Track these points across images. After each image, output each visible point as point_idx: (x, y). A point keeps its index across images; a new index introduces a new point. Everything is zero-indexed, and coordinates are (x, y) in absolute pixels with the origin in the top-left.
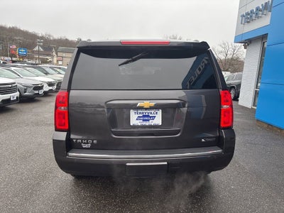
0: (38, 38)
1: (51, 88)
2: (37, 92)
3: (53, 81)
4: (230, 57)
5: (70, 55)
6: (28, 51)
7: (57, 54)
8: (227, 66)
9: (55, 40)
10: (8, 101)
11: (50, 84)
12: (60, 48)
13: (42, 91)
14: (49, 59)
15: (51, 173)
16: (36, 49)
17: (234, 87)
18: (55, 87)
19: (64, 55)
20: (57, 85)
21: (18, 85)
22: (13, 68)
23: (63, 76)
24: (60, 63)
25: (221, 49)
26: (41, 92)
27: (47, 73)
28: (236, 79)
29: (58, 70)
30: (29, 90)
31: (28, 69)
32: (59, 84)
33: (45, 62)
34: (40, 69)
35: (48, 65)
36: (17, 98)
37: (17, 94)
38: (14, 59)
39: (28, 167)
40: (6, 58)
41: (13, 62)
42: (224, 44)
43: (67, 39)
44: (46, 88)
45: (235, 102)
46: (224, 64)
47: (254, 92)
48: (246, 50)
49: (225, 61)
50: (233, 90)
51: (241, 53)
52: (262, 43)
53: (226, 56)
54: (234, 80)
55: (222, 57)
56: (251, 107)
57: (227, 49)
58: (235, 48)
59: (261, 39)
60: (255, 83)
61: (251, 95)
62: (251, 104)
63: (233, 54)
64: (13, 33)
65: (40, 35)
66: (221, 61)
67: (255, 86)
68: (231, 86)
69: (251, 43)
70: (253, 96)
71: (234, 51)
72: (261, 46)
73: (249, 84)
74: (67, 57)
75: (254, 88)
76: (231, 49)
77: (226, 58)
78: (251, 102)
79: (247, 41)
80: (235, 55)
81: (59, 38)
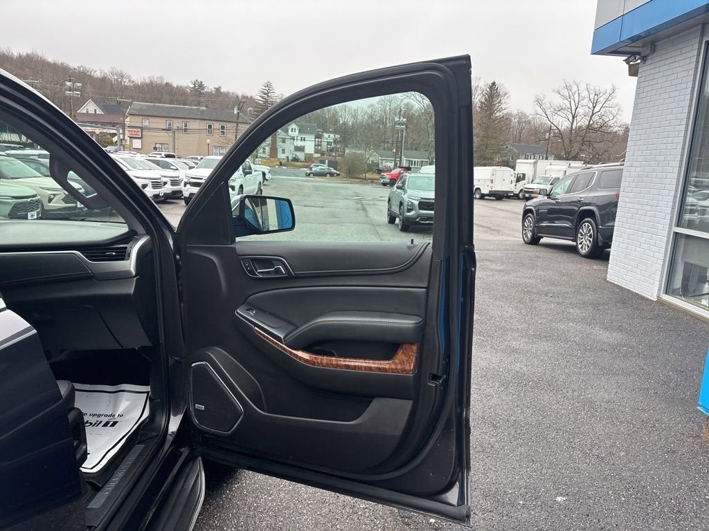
4: (582, 122)
5: (162, 123)
8: (576, 147)
16: (86, 109)
17: (590, 214)
19: (146, 123)
24: (137, 144)
25: (558, 101)
28: (598, 186)
42: (568, 88)
45: (595, 266)
46: (567, 141)
47: (668, 238)
48: (636, 78)
49: (571, 134)
50: (588, 222)
51: (613, 112)
52: (700, 43)
53: (573, 121)
54: (591, 190)
55: (563, 123)
56: (658, 297)
57: (577, 102)
58: (596, 97)
59: (700, 27)
60: (674, 203)
61: (655, 249)
62: (657, 284)
63: (593, 114)
64: (28, 70)
65: (98, 74)
66: (560, 134)
67: (672, 217)
68: (582, 210)
69: (653, 51)
70: (665, 256)
71: (594, 107)
72: (698, 55)
73: (649, 208)
74: (153, 129)
75: (671, 225)
76: (585, 102)
77: (572, 124)
78: (658, 278)
79: (639, 43)
80: (595, 118)
81: (148, 81)
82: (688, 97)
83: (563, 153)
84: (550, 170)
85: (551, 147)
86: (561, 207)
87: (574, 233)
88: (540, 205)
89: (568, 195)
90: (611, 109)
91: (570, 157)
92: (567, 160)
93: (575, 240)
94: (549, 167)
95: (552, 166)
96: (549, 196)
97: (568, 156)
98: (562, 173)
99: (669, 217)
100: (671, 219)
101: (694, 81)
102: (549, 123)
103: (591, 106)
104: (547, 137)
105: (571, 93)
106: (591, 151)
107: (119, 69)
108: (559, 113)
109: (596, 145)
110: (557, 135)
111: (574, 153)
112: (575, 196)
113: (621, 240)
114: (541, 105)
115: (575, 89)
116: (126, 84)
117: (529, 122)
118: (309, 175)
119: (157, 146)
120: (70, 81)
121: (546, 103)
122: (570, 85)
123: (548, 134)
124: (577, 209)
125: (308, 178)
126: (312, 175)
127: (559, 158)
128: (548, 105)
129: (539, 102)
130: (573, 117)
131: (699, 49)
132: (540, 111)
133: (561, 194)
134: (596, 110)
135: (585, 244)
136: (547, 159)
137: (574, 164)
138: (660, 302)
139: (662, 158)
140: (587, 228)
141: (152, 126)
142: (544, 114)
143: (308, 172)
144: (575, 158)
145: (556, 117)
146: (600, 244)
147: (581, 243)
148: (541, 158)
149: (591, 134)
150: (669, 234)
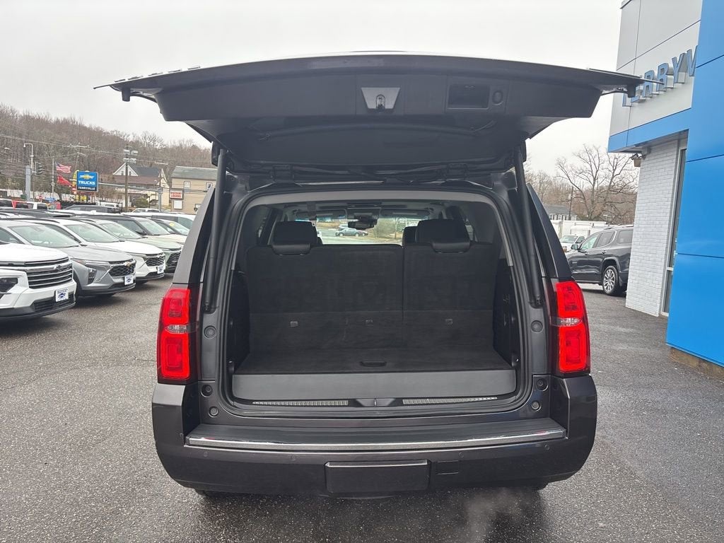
0: (126, 144)
1: (153, 269)
2: (118, 280)
3: (158, 251)
4: (603, 182)
5: (202, 185)
6: (99, 177)
7: (170, 183)
8: (598, 207)
9: (165, 150)
10: (49, 304)
11: (152, 260)
12: (179, 169)
13: (132, 277)
14: (151, 194)
15: (146, 484)
16: (121, 171)
17: (612, 262)
18: (164, 266)
19: (187, 185)
20: (169, 262)
21: (75, 264)
22: (62, 223)
23: (183, 239)
24: (178, 204)
25: (579, 164)
26: (129, 280)
27: (144, 233)
28: (617, 242)
29: (172, 224)
30: (100, 275)
31: (98, 222)
32: (173, 259)
33: (140, 203)
34: (127, 221)
35: (146, 212)
36: (71, 295)
37: (71, 286)
38: (66, 197)
39: (93, 471)
40: (47, 196)
41: (65, 205)
42: (588, 152)
43: (194, 147)
44: (142, 270)
45: (617, 300)
46: (589, 202)
47: (664, 274)
48: (639, 168)
49: (593, 195)
50: (611, 269)
51: (633, 174)
52: (678, 151)
53: (594, 183)
54: (613, 244)
55: (584, 184)
56: (659, 314)
57: (597, 165)
58: (616, 160)
59: (677, 141)
60: (666, 251)
61: (656, 282)
62: (658, 305)
63: (613, 176)
64: (65, 134)
65: (131, 139)
66: (582, 194)
67: (665, 261)
68: (607, 260)
69: (650, 153)
70: (663, 287)
71: (614, 170)
72: (677, 160)
73: (650, 255)
74: (194, 191)
75: (665, 266)
76: (605, 165)
77: (594, 186)
78: (658, 301)
79: (641, 147)
80: (616, 180)
81: (177, 144)
82: (672, 184)
83: (585, 213)
84: (576, 230)
85: (573, 207)
86: (590, 259)
87: (599, 279)
88: (573, 257)
89: (594, 249)
90: (631, 172)
91: (593, 217)
92: (591, 220)
93: (601, 284)
94: (574, 227)
95: (576, 226)
96: (579, 250)
97: (592, 216)
98: (587, 232)
99: (663, 260)
100: (665, 262)
101: (675, 174)
102: (571, 185)
103: (611, 169)
104: (569, 198)
105: (591, 157)
106: (613, 212)
107: (151, 133)
108: (581, 175)
109: (617, 206)
110: (579, 196)
111: (596, 213)
112: (600, 250)
113: (634, 278)
114: (562, 168)
115: (595, 153)
116: (157, 147)
117: (550, 183)
118: (339, 235)
119: (197, 207)
120: (127, 148)
121: (567, 166)
122: (590, 150)
123: (570, 195)
124: (601, 260)
125: (338, 238)
126: (341, 235)
127: (582, 218)
128: (569, 168)
129: (561, 165)
130: (595, 180)
131: (677, 154)
132: (562, 174)
133: (589, 248)
134: (616, 172)
135: (609, 285)
136: (570, 219)
137: (597, 224)
138: (661, 317)
139: (658, 222)
140: (610, 273)
141: (193, 188)
142: (566, 177)
143: (338, 232)
144: (598, 218)
145: (577, 179)
146: (621, 285)
147: (606, 285)
148: (564, 218)
149: (612, 195)
150: (664, 272)
